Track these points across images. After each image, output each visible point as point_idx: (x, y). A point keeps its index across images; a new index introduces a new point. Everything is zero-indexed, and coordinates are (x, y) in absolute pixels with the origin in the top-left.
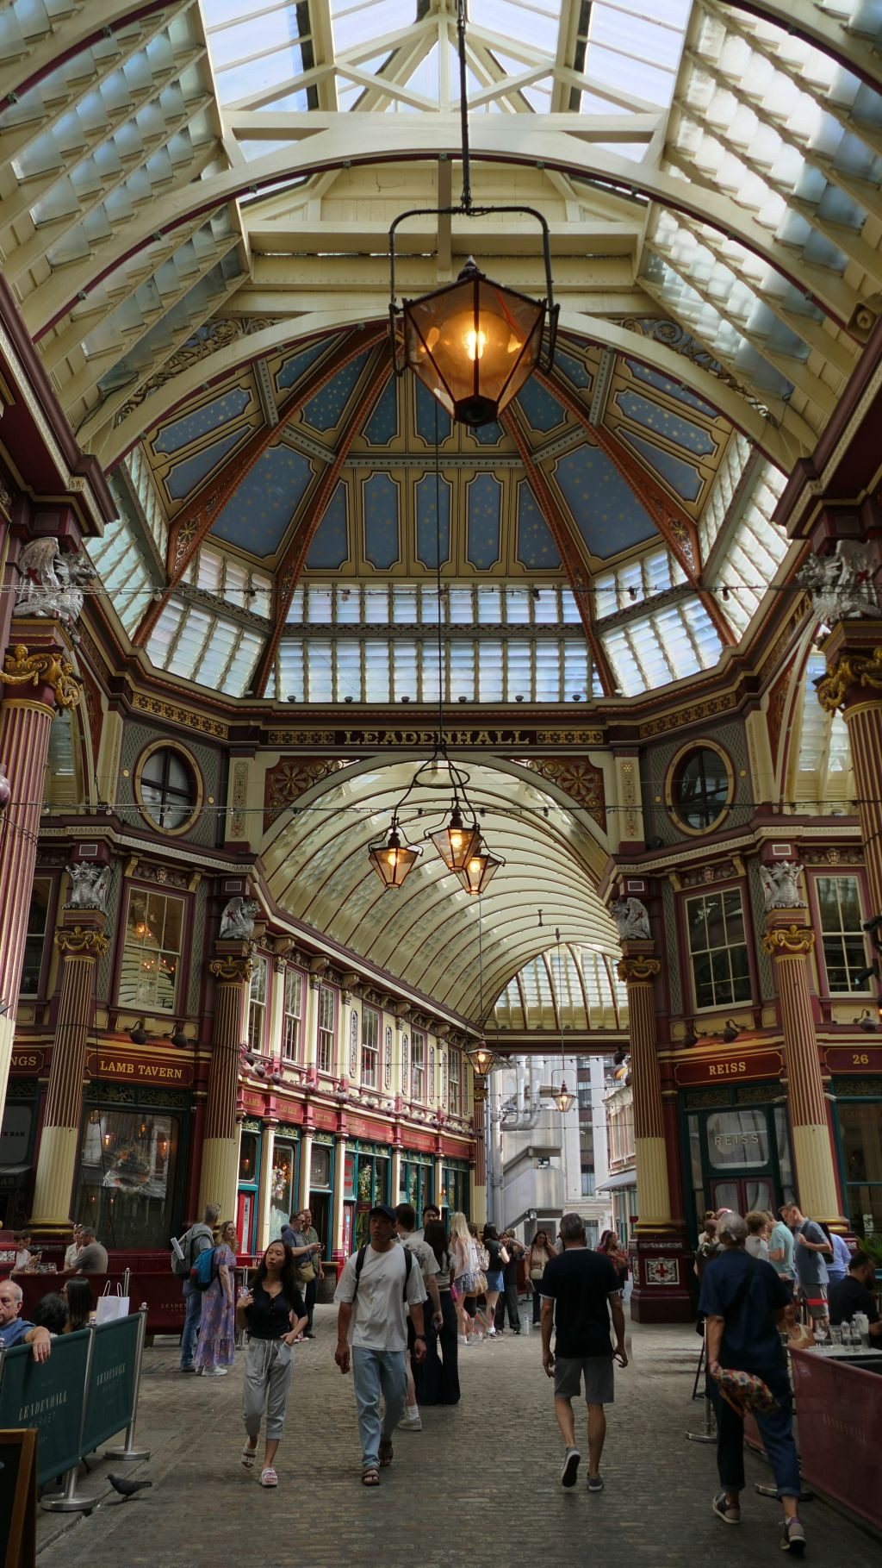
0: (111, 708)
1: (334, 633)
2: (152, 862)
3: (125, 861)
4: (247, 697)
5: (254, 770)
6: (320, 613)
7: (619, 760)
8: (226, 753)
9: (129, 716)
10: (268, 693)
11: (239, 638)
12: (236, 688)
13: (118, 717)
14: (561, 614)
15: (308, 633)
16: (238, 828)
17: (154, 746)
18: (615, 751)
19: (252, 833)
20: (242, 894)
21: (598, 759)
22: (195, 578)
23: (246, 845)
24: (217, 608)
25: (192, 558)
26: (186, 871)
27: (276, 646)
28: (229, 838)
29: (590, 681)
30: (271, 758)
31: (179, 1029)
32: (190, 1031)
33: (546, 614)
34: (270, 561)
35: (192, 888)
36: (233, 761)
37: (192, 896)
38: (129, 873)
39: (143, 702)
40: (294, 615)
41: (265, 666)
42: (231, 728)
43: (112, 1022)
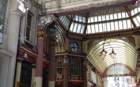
0: (67, 38)
1: (94, 23)
2: (73, 57)
3: (70, 57)
4: (84, 34)
5: (86, 43)
6: (92, 21)
7: (137, 36)
8: (82, 41)
9: (69, 38)
10: (87, 33)
11: (82, 26)
12: (82, 33)
13: (67, 39)
14: (126, 16)
15: (91, 24)
16: (84, 51)
17: (72, 42)
18: (136, 35)
19: (86, 52)
20: (86, 60)
21: (133, 36)
22: (75, 19)
23: (86, 53)
24: (78, 22)
25: (74, 16)
26: (78, 58)
27: (87, 26)
28: (83, 52)
29: (131, 25)
30: (88, 41)
31: (79, 78)
32: (81, 78)
33: (124, 16)
34: (85, 15)
35: (79, 59)
36: (83, 42)
37: (79, 61)
38: (71, 58)
39: (71, 36)
40: (89, 22)
41: (86, 29)
42: (82, 38)
43: (71, 77)
